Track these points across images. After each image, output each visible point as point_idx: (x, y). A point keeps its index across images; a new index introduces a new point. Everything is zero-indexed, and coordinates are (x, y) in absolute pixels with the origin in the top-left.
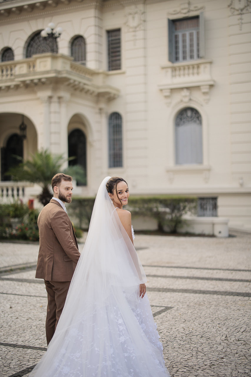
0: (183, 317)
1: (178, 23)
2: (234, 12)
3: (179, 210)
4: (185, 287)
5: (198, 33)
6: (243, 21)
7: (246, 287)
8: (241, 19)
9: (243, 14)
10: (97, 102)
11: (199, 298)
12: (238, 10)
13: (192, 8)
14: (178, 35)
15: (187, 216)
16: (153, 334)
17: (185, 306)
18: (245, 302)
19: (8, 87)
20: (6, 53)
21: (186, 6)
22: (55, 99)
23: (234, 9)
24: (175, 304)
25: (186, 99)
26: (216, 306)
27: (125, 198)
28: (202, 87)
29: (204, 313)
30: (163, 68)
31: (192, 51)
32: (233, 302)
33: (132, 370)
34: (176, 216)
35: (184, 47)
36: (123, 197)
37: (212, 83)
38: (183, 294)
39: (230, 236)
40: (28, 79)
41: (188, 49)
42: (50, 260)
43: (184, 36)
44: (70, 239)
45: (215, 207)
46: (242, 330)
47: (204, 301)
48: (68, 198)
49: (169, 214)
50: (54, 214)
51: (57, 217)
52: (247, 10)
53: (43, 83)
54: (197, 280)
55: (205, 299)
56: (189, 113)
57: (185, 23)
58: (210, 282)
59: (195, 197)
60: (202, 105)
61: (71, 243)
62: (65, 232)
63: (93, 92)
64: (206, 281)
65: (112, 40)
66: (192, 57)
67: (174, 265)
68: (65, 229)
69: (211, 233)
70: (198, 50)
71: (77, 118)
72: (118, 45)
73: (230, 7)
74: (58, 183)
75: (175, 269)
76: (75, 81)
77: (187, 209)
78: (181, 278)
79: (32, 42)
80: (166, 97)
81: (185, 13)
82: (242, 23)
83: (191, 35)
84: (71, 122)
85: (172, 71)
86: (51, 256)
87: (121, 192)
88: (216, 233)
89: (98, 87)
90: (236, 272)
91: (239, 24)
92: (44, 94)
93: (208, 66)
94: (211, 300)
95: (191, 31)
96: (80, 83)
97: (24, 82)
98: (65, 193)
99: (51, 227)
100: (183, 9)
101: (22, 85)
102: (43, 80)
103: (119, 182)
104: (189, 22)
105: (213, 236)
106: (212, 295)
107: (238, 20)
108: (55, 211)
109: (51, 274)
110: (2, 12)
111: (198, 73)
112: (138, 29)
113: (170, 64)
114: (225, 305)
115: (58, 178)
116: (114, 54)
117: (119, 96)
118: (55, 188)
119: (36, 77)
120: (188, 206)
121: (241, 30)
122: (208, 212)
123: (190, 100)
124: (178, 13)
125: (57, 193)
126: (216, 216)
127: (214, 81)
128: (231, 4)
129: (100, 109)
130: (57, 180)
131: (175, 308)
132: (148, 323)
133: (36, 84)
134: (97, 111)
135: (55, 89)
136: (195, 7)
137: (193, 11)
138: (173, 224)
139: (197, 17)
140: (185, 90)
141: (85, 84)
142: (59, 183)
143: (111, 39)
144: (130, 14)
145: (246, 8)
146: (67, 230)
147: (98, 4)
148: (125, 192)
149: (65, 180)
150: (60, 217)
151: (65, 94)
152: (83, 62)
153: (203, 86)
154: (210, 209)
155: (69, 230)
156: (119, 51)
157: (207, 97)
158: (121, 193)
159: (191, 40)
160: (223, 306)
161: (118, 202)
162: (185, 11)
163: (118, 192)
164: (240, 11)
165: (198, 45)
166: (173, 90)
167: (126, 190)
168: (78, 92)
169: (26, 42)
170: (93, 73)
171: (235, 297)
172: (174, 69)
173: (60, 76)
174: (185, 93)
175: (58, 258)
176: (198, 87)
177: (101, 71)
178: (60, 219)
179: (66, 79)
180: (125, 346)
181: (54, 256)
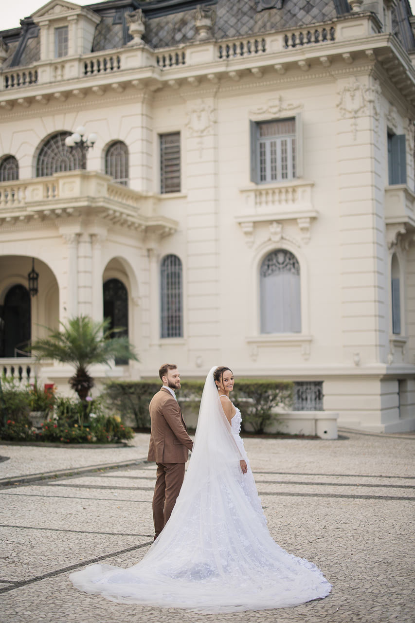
0: (280, 514)
1: (264, 126)
2: (345, 114)
3: (266, 399)
4: (280, 491)
5: (293, 142)
6: (358, 128)
7: (352, 490)
8: (356, 125)
9: (358, 117)
10: (144, 240)
11: (297, 500)
12: (350, 112)
13: (285, 106)
14: (264, 144)
15: (279, 409)
17: (282, 506)
18: (349, 503)
19: (16, 219)
20: (5, 164)
21: (277, 102)
22: (86, 238)
23: (345, 109)
24: (270, 504)
25: (277, 238)
26: (315, 506)
27: (231, 384)
28: (299, 221)
29: (302, 511)
30: (242, 191)
31: (284, 167)
32: (336, 502)
33: (240, 530)
34: (262, 409)
35: (273, 161)
37: (313, 215)
38: (278, 496)
39: (340, 438)
40: (46, 208)
41: (279, 164)
42: (161, 443)
43: (273, 145)
45: (319, 396)
46: (342, 522)
47: (302, 502)
48: (177, 385)
49: (252, 406)
50: (165, 402)
51: (168, 404)
52: (363, 112)
53: (69, 215)
54: (294, 485)
55: (303, 501)
56: (281, 258)
57: (275, 126)
58: (310, 486)
59: (290, 380)
60: (299, 247)
63: (140, 225)
64: (305, 486)
65: (166, 148)
66: (284, 176)
67: (263, 471)
68: (175, 416)
69: (314, 434)
70: (294, 167)
71: (116, 264)
72: (175, 156)
73: (339, 107)
75: (266, 475)
76: (115, 211)
77: (278, 398)
78: (274, 482)
79: (46, 149)
80: (247, 233)
81: (275, 113)
82: (357, 131)
83: (284, 144)
84: (108, 269)
85: (256, 196)
87: (227, 380)
88: (320, 433)
89: (147, 219)
90: (342, 477)
91: (352, 132)
92: (70, 230)
93: (308, 189)
94: (310, 502)
95: (283, 139)
96: (121, 213)
97: (40, 213)
98: (173, 381)
99: (162, 414)
100: (271, 107)
101: (36, 216)
102: (69, 210)
103: (225, 371)
104: (280, 125)
105: (316, 437)
106: (311, 497)
107: (352, 125)
109: (162, 457)
110: (3, 104)
111: (293, 200)
112: (205, 133)
113: (253, 186)
114: (326, 505)
116: (169, 169)
117: (176, 231)
118: (164, 378)
119: (59, 207)
120: (281, 394)
121: (355, 139)
122: (309, 404)
123: (282, 238)
124: (264, 112)
126: (321, 409)
127: (317, 212)
128: (341, 103)
129: (149, 250)
131: (271, 508)
133: (58, 216)
134: (145, 253)
135: (86, 224)
136: (289, 105)
137: (286, 110)
138: (259, 420)
139: (292, 119)
140: (275, 225)
141: (128, 215)
142: (166, 373)
143: (164, 146)
144: (194, 111)
145: (362, 110)
147: (146, 96)
148: (230, 380)
149: (171, 369)
151: (99, 230)
152: (124, 180)
153: (300, 218)
154: (311, 400)
156: (178, 165)
157: (308, 235)
159: (284, 151)
160: (324, 506)
162: (275, 110)
164: (353, 113)
165: (294, 158)
166: (256, 224)
167: (231, 378)
168: (118, 226)
169: (37, 148)
170: (139, 197)
171: (338, 498)
172: (258, 193)
173: (94, 205)
174: (275, 228)
175: (169, 441)
176: (294, 220)
177: (150, 194)
178: (170, 406)
179: (104, 210)
180: (234, 511)
181: (164, 440)
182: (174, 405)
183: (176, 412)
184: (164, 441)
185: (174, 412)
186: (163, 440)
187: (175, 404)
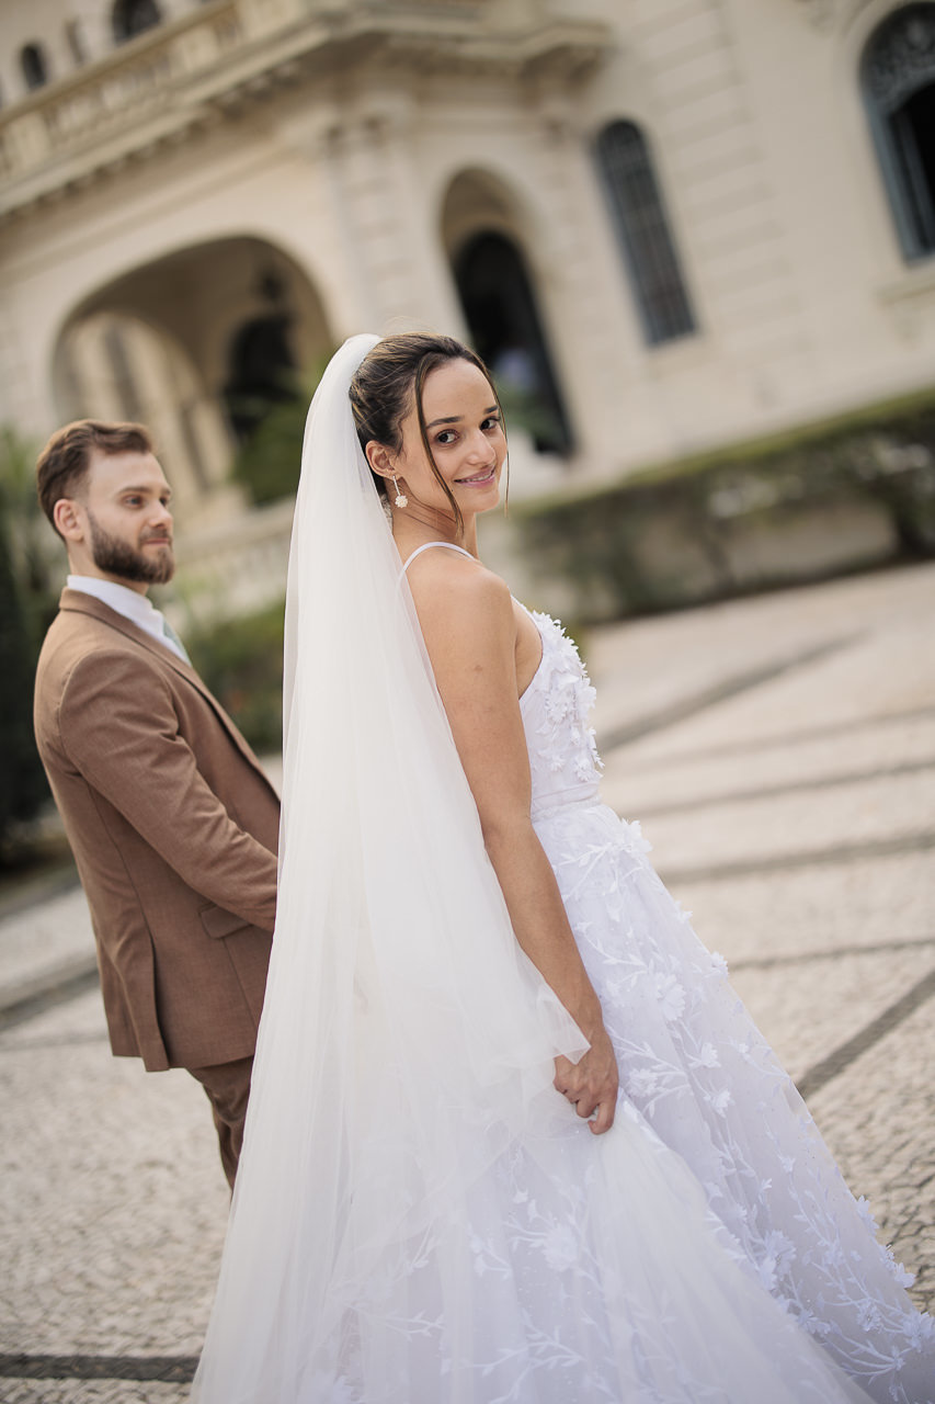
16: (852, 1280)
22: (355, 134)
27: (483, 468)
36: (466, 461)
42: (131, 952)
44: (198, 808)
48: (149, 554)
50: (64, 683)
51: (84, 695)
53: (290, 83)
56: (915, 32)
61: (207, 828)
62: (158, 771)
68: (148, 760)
71: (470, 190)
74: (71, 482)
86: (131, 927)
87: (452, 431)
97: (211, 102)
99: (68, 762)
101: (211, 118)
102: (288, 70)
103: (433, 366)
108: (67, 667)
109: (158, 1034)
115: (67, 447)
118: (63, 513)
119: (253, 69)
125: (82, 541)
129: (553, 126)
130: (62, 465)
132: (802, 1217)
133: (262, 97)
134: (543, 134)
142: (76, 475)
146: (169, 755)
148: (479, 433)
150: (101, 695)
151: (388, 103)
155: (182, 751)
158: (451, 438)
161: (437, 496)
163: (434, 431)
167: (482, 417)
175: (173, 931)
178: (102, 702)
181: (147, 926)
182: (125, 688)
183: (156, 733)
184: (145, 932)
185: (133, 736)
186: (135, 925)
187: (126, 678)
